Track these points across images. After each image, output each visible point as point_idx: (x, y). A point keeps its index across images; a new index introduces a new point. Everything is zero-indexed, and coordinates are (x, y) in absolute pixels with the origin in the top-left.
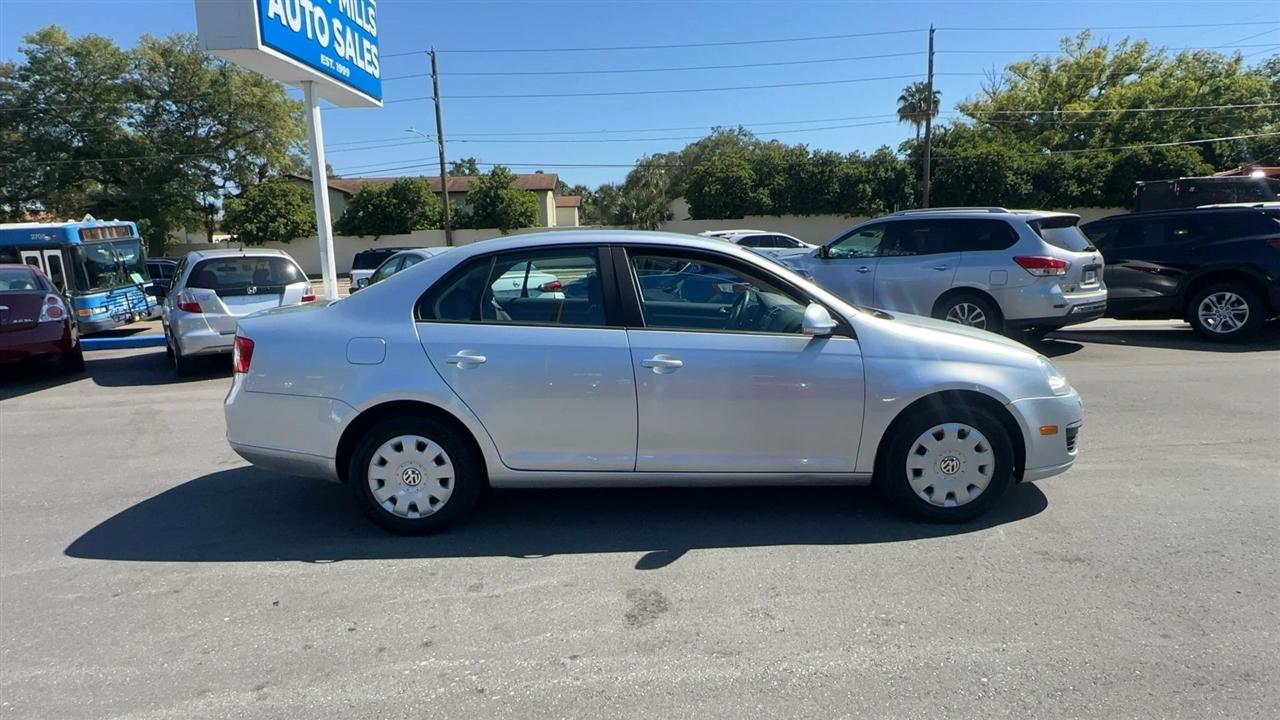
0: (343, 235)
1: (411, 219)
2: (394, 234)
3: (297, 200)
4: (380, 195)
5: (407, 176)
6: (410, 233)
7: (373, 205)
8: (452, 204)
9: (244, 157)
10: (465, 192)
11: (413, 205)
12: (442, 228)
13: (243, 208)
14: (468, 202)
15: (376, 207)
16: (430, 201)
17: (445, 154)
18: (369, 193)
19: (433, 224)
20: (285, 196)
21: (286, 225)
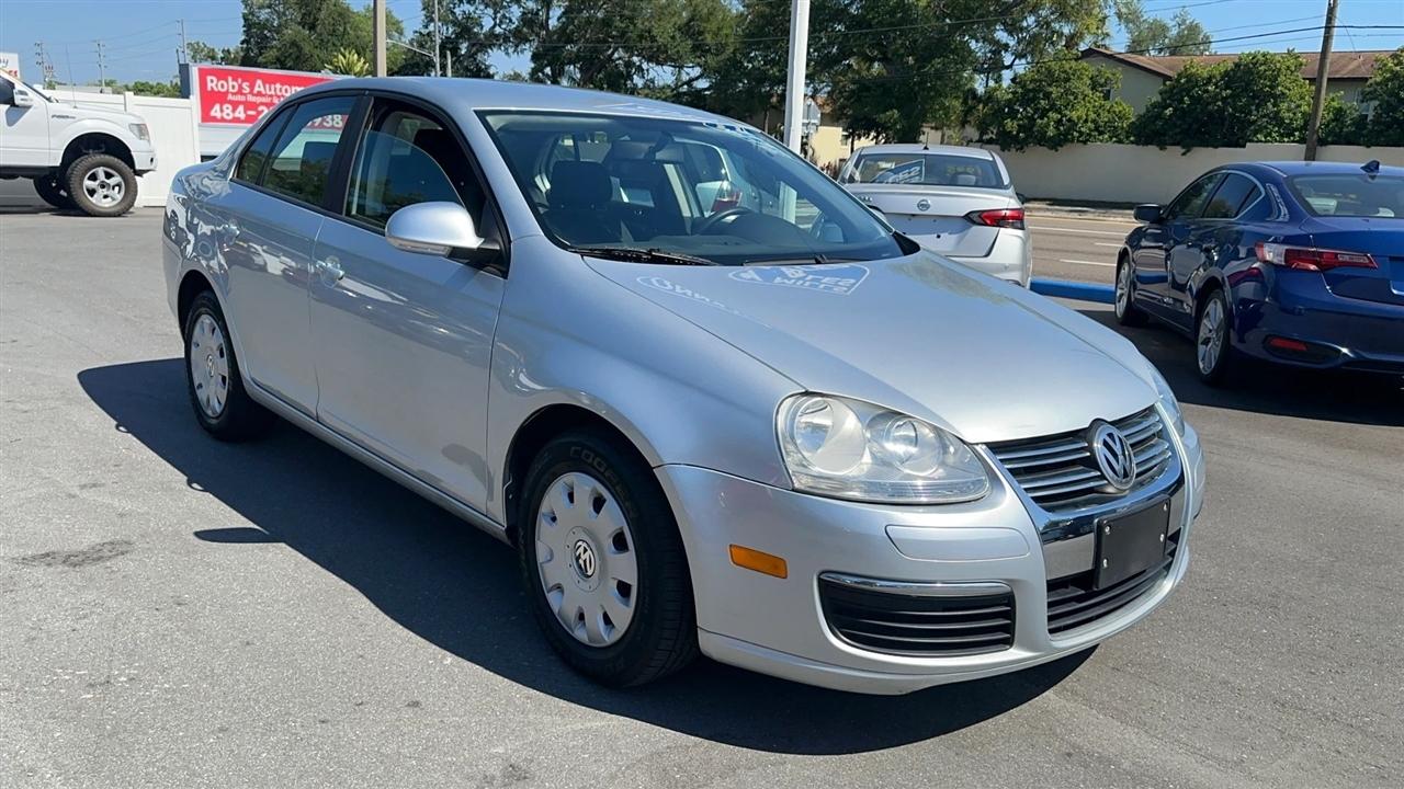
0: (1137, 143)
1: (1254, 122)
2: (1216, 147)
3: (1083, 86)
4: (1209, 80)
5: (1263, 50)
6: (1244, 146)
7: (1191, 97)
8: (1330, 100)
9: (1048, 24)
10: (1366, 79)
11: (1260, 99)
12: (1302, 141)
13: (1010, 96)
14: (1365, 97)
15: (1196, 100)
16: (1294, 92)
17: (1338, 12)
18: (1190, 78)
19: (1287, 133)
20: (1068, 80)
21: (1059, 122)
